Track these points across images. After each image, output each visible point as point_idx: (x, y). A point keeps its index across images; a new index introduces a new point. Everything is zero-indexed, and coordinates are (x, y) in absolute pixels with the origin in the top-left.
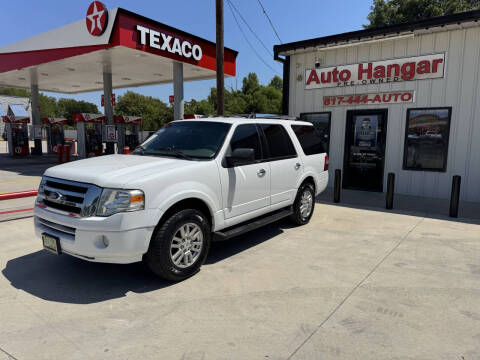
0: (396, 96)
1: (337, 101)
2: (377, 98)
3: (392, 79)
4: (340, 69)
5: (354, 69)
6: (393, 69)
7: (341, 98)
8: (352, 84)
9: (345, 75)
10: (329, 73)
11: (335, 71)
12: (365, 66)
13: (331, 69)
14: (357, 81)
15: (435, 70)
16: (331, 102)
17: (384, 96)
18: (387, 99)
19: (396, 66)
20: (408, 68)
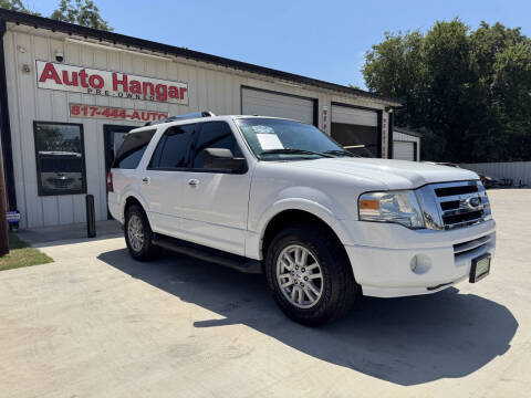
0: (155, 115)
1: (90, 111)
2: (136, 115)
3: (148, 97)
4: (90, 72)
5: (107, 78)
6: (148, 88)
7: (94, 109)
8: (106, 94)
10: (74, 74)
11: (83, 74)
12: (120, 77)
13: (78, 70)
14: (111, 92)
15: (182, 98)
16: (82, 113)
17: (143, 114)
18: (145, 117)
19: (150, 84)
20: (161, 90)
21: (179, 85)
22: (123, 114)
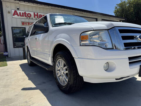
1: (27, 24)
7: (29, 23)
8: (32, 19)
9: (29, 15)
14: (34, 18)
16: (25, 24)
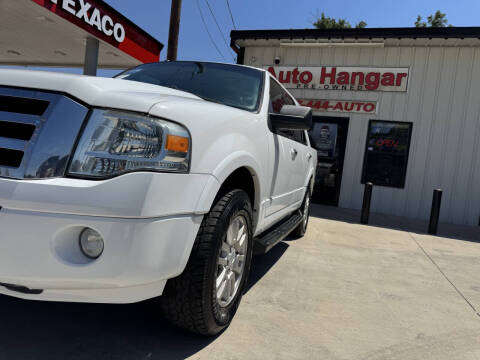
0: (359, 105)
2: (339, 105)
3: (356, 87)
4: (301, 70)
6: (358, 77)
8: (313, 87)
10: (289, 73)
11: (296, 72)
13: (291, 69)
15: (398, 84)
17: (347, 104)
18: (349, 107)
19: (361, 74)
20: (373, 78)
21: (395, 71)
22: (326, 105)
